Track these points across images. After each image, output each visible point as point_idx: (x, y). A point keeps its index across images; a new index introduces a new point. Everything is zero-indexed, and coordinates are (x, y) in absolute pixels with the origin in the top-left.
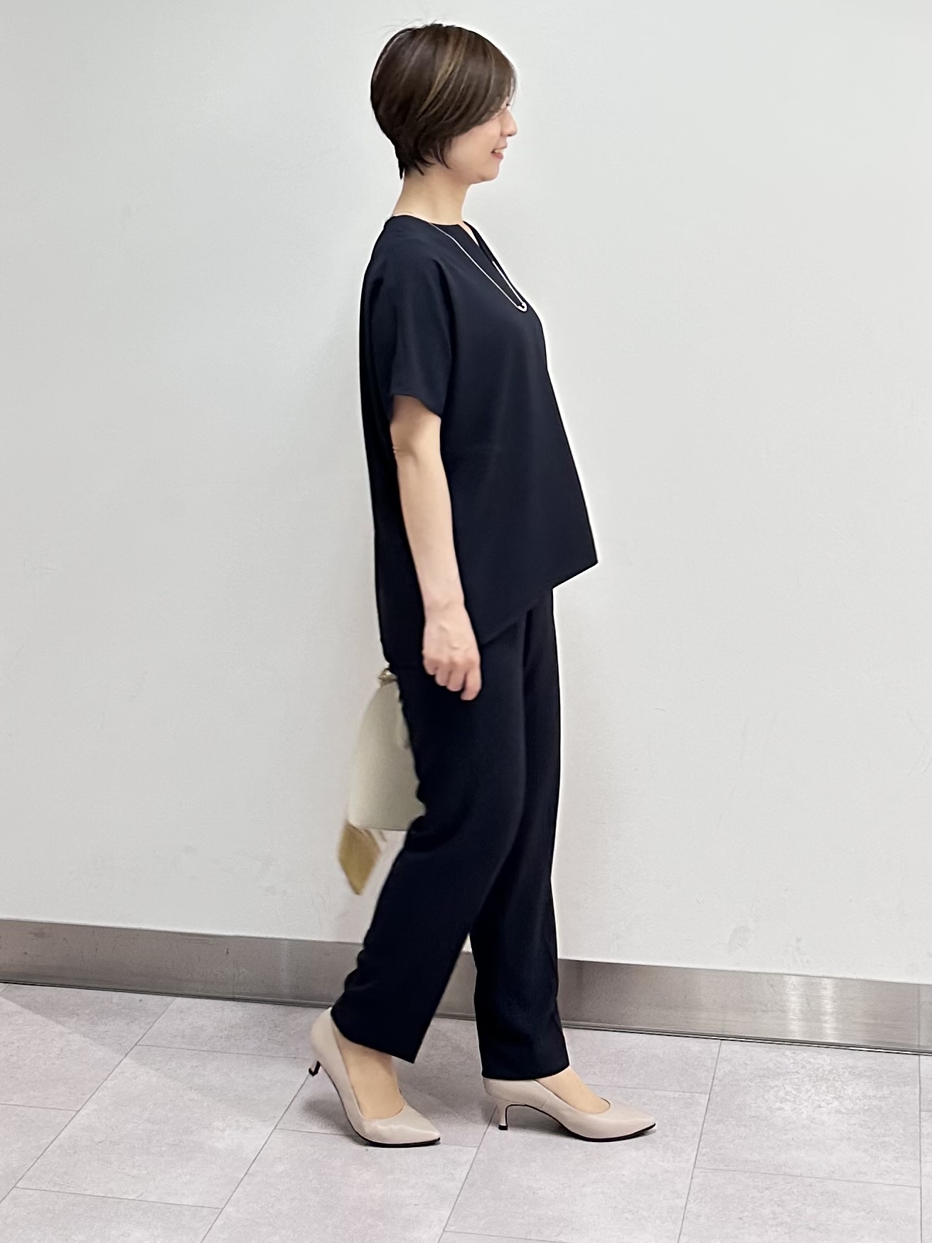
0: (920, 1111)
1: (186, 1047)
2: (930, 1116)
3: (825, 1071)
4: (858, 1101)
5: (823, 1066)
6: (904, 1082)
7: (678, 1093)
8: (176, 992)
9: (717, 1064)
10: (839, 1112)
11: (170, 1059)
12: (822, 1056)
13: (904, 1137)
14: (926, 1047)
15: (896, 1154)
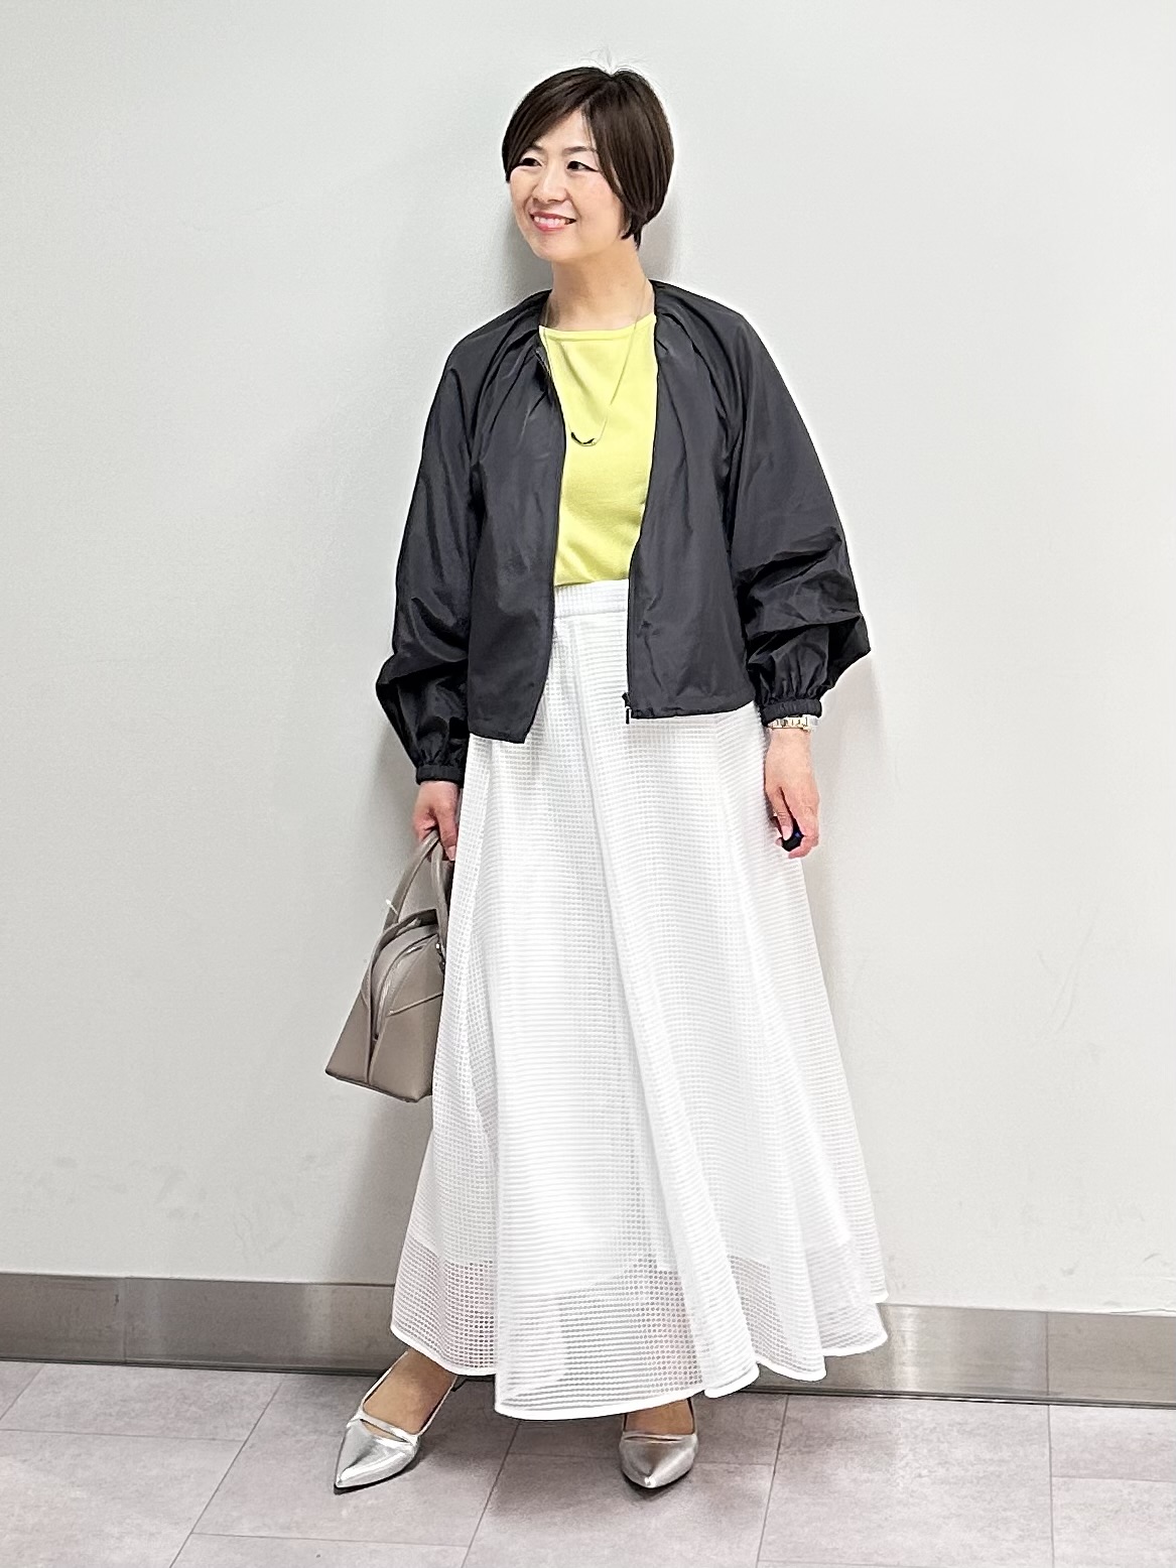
0: (1051, 1476)
1: (63, 1429)
2: (1065, 1482)
3: (925, 1429)
4: (970, 1467)
5: (922, 1424)
6: (1028, 1441)
7: (733, 1465)
8: (45, 1356)
9: (783, 1426)
10: (944, 1482)
11: (41, 1447)
12: (921, 1411)
13: (1031, 1509)
14: (1056, 1394)
15: (1020, 1533)
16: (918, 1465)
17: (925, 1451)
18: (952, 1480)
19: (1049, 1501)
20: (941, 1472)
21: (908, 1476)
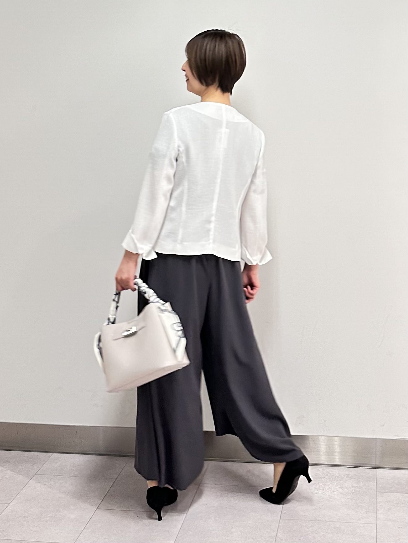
0: (376, 492)
1: (58, 474)
2: (381, 494)
3: (336, 476)
4: (350, 489)
5: (335, 474)
6: (369, 480)
8: (53, 451)
10: (341, 493)
11: (50, 480)
12: (335, 470)
13: (370, 503)
14: (379, 465)
15: (366, 511)
16: (333, 488)
17: (336, 483)
18: (343, 493)
19: (375, 500)
20: (341, 490)
21: (330, 492)
